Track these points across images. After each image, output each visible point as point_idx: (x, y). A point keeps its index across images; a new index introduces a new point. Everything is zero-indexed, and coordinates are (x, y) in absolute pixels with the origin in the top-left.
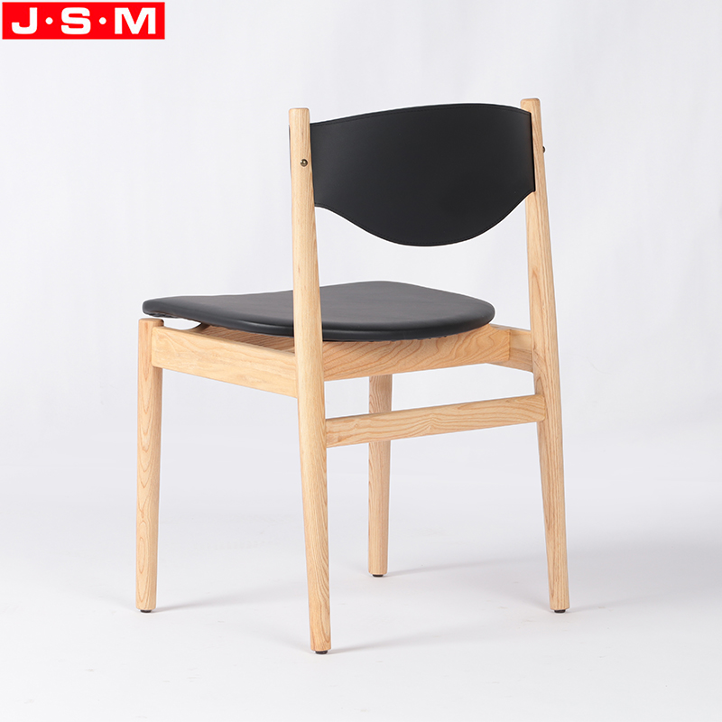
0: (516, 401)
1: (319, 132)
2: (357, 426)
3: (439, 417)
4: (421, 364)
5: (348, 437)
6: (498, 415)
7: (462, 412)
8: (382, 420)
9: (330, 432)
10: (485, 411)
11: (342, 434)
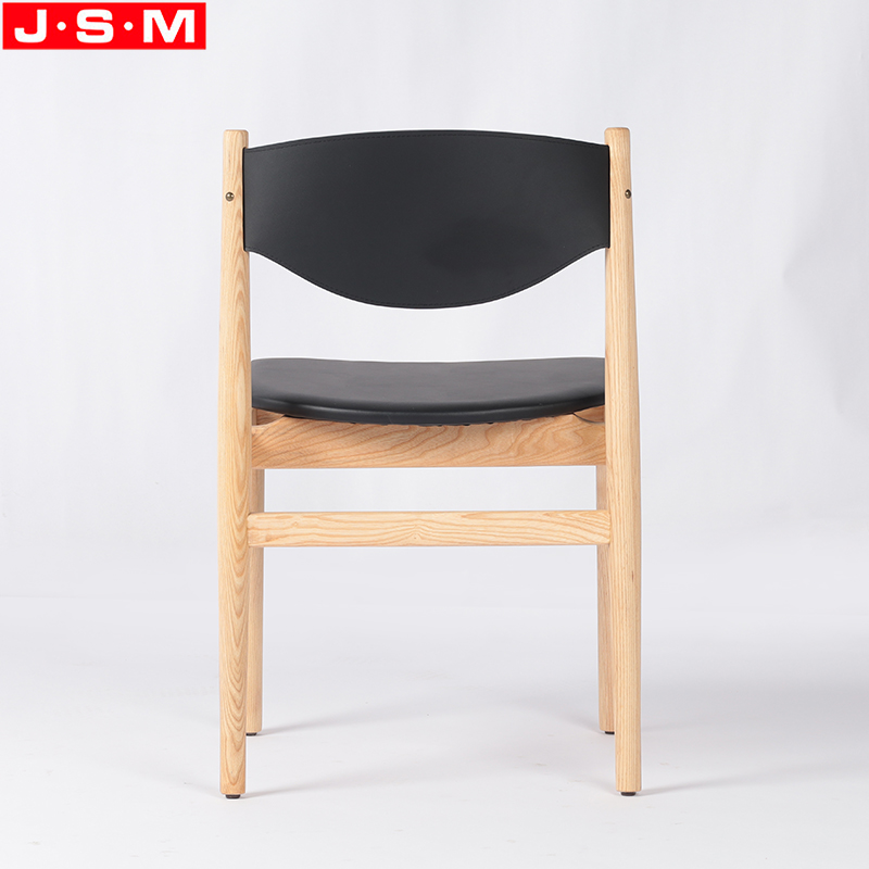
0: (561, 515)
1: (255, 162)
2: (296, 525)
3: (429, 524)
4: (458, 460)
5: (282, 537)
6: (528, 530)
7: (467, 521)
8: (337, 521)
9: (253, 528)
10: (506, 523)
11: (272, 533)
